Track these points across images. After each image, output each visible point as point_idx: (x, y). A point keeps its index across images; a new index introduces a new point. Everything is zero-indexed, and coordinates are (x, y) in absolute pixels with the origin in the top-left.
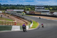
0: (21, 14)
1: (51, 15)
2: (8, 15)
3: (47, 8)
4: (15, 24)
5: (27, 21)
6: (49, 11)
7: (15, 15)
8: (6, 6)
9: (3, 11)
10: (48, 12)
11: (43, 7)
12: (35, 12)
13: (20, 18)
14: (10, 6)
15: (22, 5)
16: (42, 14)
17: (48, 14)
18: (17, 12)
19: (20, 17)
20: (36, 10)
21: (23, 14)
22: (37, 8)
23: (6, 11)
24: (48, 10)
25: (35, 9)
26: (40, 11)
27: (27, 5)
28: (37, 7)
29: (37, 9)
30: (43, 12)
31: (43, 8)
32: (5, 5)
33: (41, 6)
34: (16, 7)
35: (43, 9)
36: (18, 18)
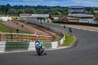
0: (44, 21)
1: (96, 23)
2: (22, 24)
3: (90, 12)
4: (35, 39)
5: (54, 34)
6: (93, 16)
7: (34, 24)
8: (18, 9)
9: (14, 17)
10: (92, 18)
11: (82, 9)
12: (68, 18)
13: (43, 29)
14: (26, 9)
15: (45, 6)
16: (81, 21)
17: (90, 21)
18: (38, 18)
19: (42, 27)
20: (69, 15)
21: (48, 21)
22: (72, 11)
23: (19, 16)
24: (91, 14)
25: (68, 13)
26: (77, 17)
27: (55, 7)
28: (73, 9)
29: (72, 13)
30: (82, 18)
31: (82, 11)
32: (16, 6)
33: (79, 9)
34: (36, 9)
35: (82, 13)
36: (39, 29)
